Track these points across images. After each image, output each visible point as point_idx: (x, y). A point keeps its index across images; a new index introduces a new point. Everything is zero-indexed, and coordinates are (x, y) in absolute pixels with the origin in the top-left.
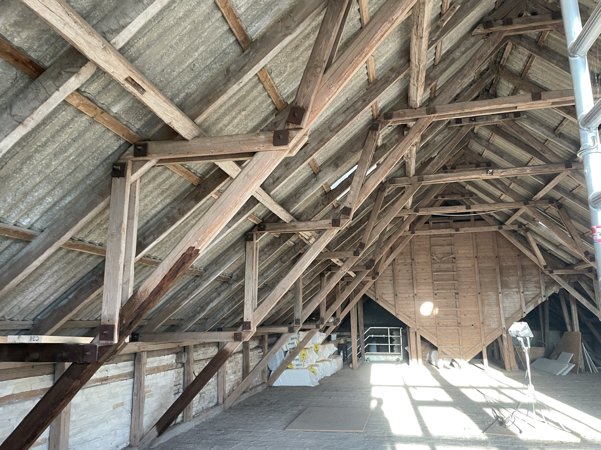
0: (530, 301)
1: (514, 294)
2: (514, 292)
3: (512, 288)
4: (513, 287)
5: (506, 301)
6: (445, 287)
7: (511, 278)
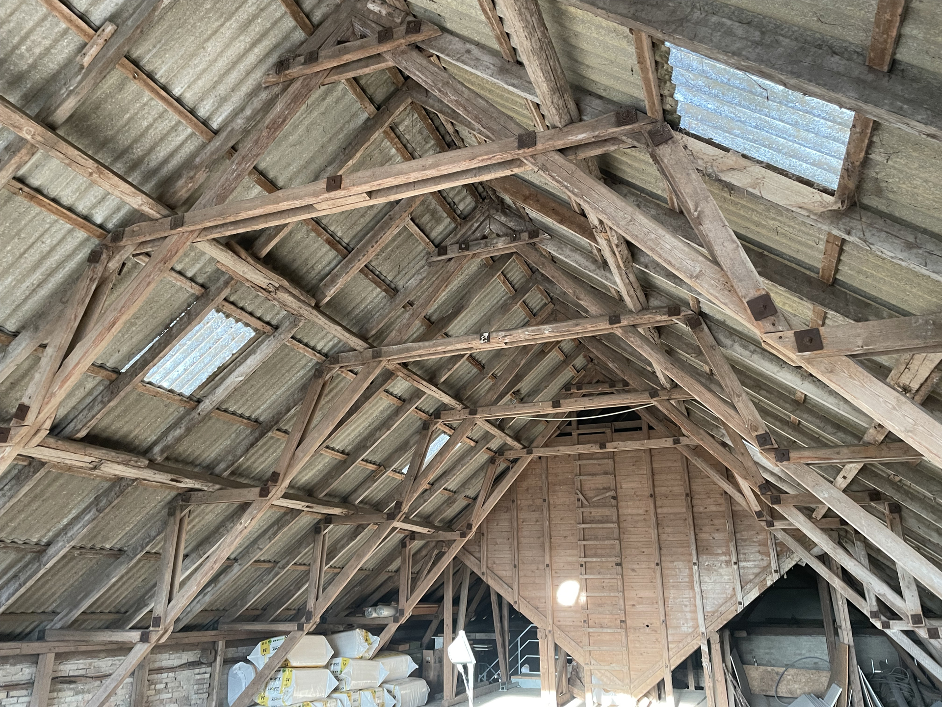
0: (751, 581)
1: (721, 567)
2: (722, 562)
3: (718, 554)
4: (720, 552)
5: (707, 579)
6: (599, 551)
7: (717, 536)
